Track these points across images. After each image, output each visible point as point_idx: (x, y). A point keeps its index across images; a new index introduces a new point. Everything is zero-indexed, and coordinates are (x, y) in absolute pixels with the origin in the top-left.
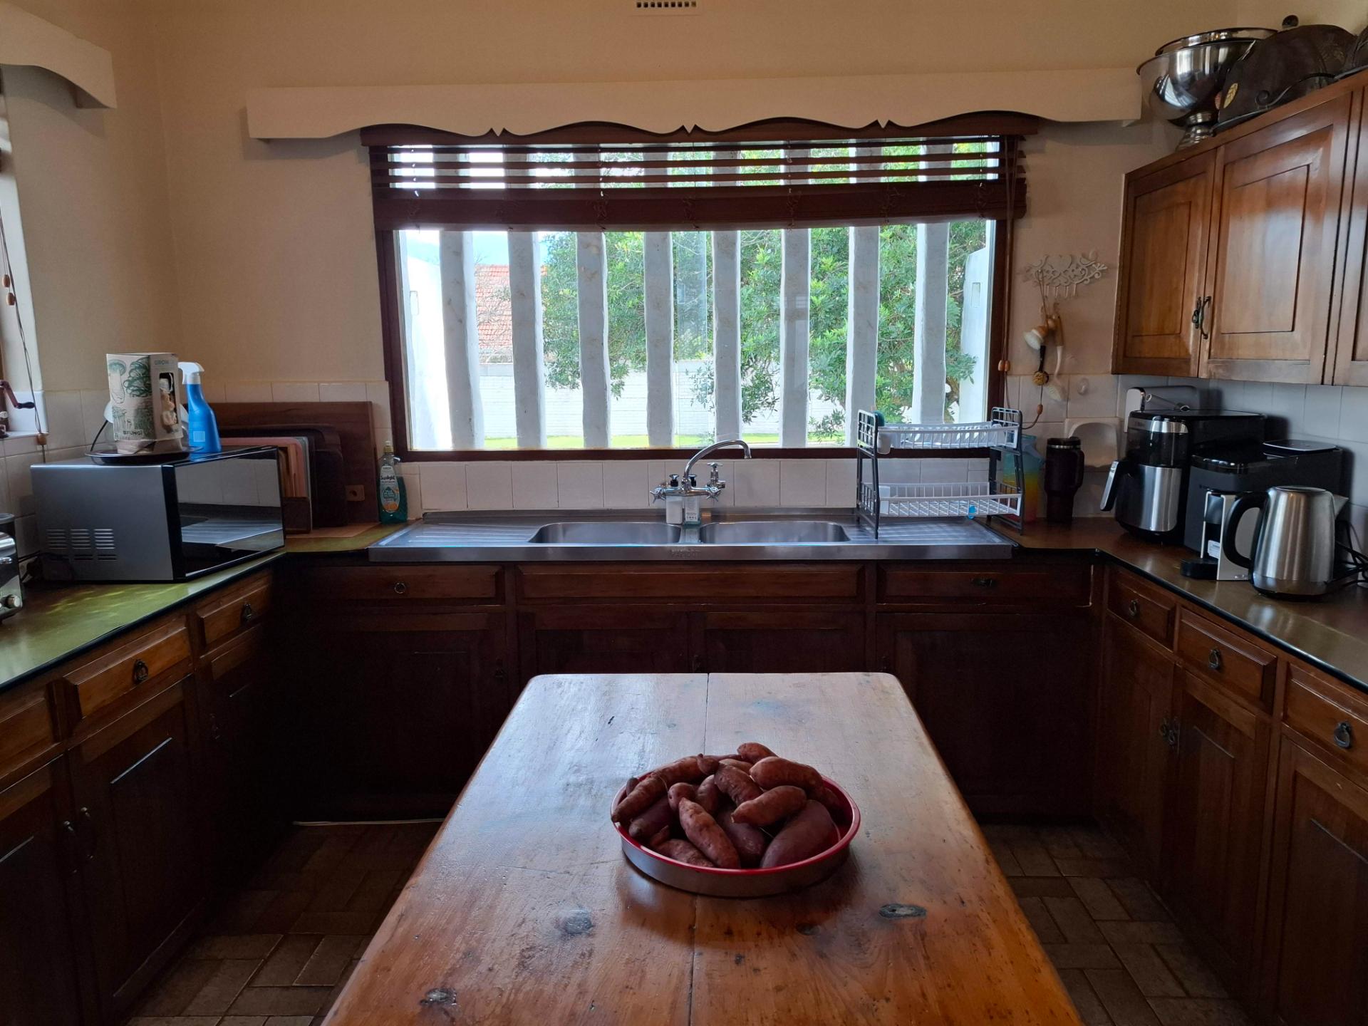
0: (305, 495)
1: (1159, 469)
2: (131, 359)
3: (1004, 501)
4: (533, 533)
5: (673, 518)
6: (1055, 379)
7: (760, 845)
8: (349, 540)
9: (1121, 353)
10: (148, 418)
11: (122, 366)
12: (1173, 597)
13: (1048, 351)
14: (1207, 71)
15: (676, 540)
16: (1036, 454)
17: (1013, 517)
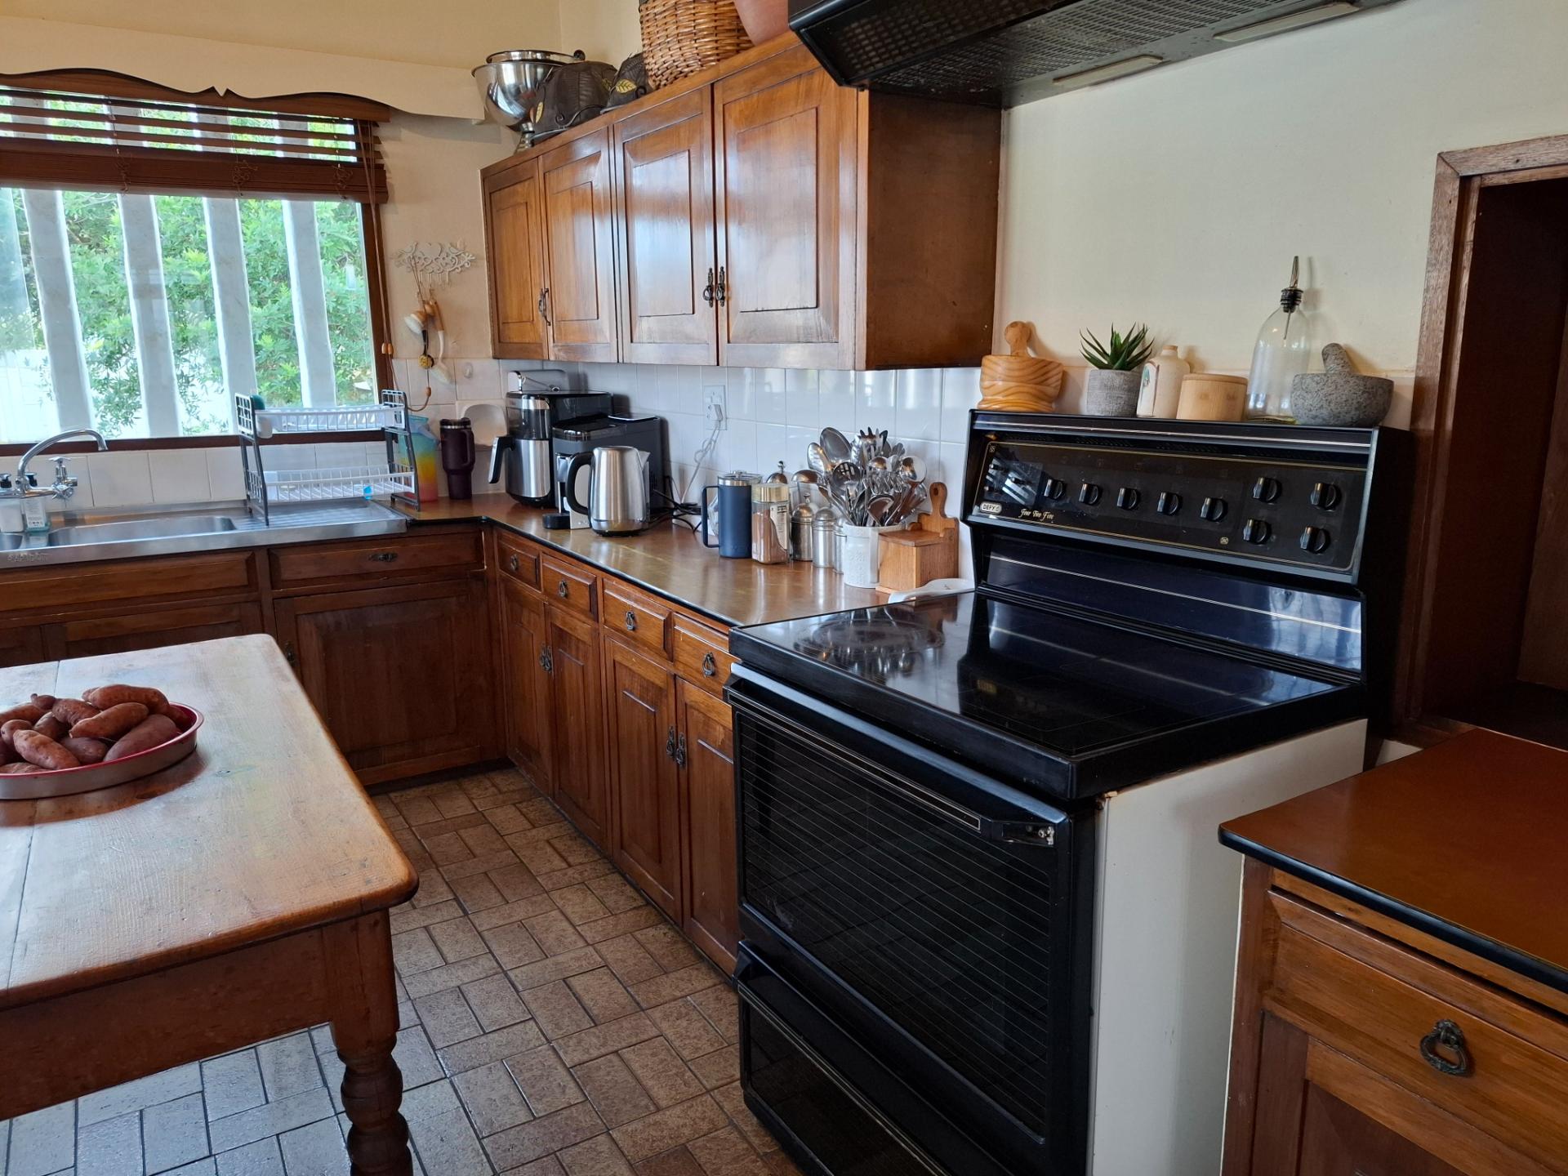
1: (531, 442)
3: (399, 480)
6: (439, 362)
7: (100, 751)
9: (497, 341)
12: (537, 546)
13: (431, 335)
14: (529, 85)
15: (17, 545)
16: (430, 436)
17: (407, 494)
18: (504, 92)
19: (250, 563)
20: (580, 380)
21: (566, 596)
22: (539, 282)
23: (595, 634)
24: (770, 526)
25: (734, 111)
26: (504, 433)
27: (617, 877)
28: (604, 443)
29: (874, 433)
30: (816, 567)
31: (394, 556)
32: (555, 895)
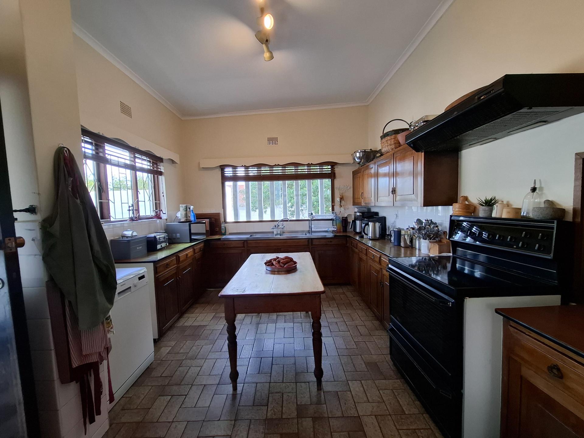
0: (208, 229)
1: (358, 221)
2: (184, 205)
3: (333, 228)
4: (250, 235)
5: (275, 233)
6: (342, 206)
7: (284, 266)
8: (217, 237)
9: (353, 202)
10: (186, 215)
11: (182, 207)
12: (357, 241)
13: (341, 202)
14: (362, 156)
15: (276, 236)
16: (340, 220)
17: (335, 230)
18: (357, 158)
19: (308, 241)
20: (369, 209)
21: (362, 251)
22: (361, 191)
23: (367, 259)
24: (405, 239)
25: (398, 158)
26: (353, 219)
27: (370, 310)
28: (371, 221)
29: (428, 220)
30: (416, 249)
31: (332, 242)
32: (357, 310)
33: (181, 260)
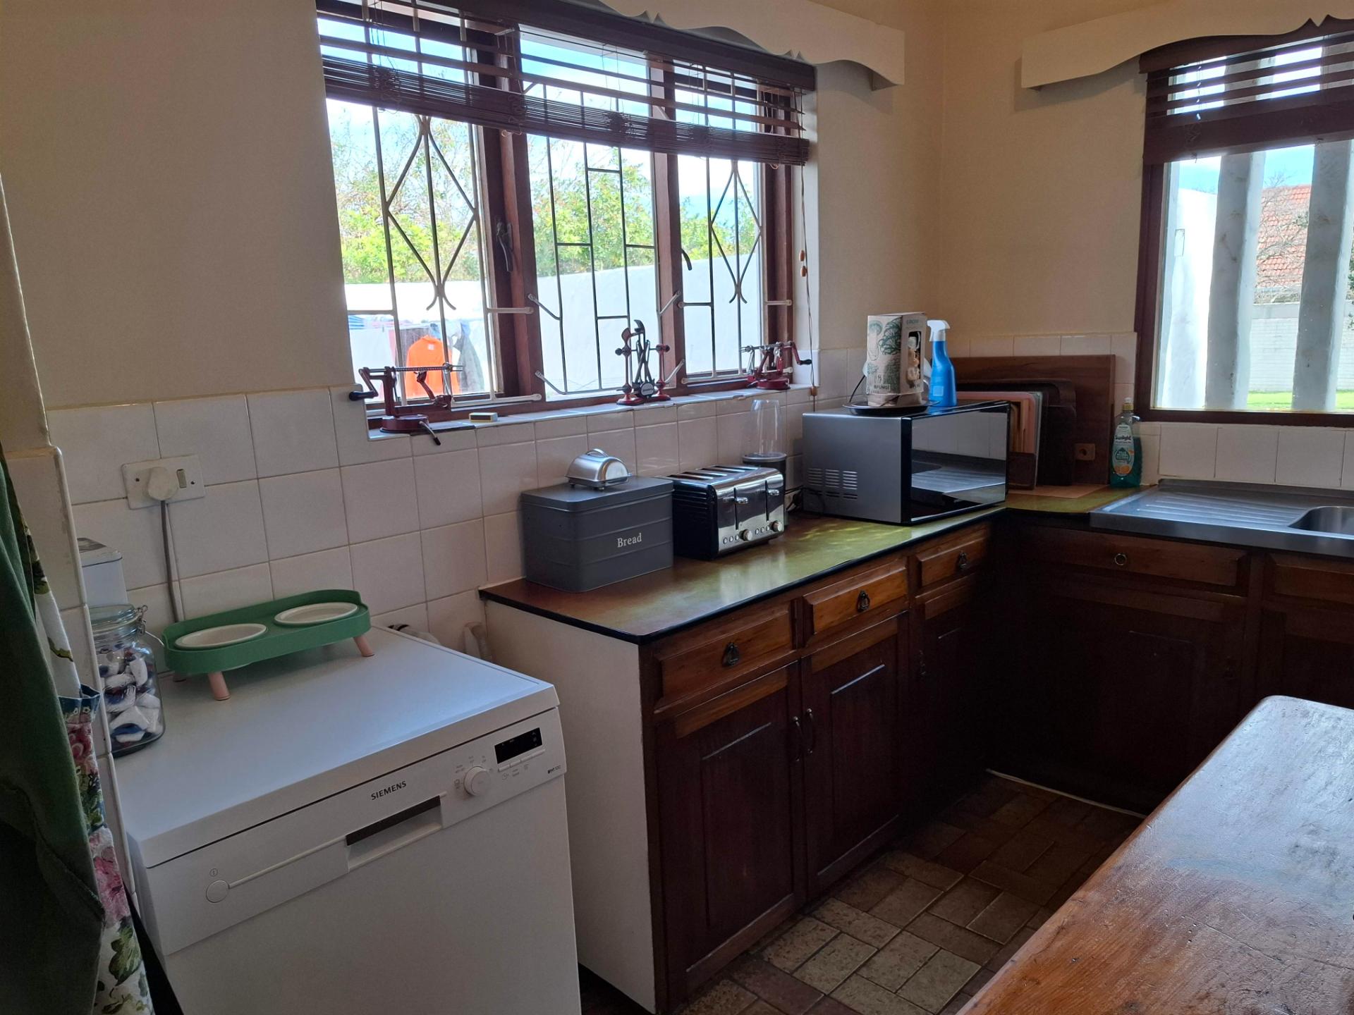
0: (1032, 452)
2: (887, 320)
8: (1070, 501)
10: (895, 375)
11: (879, 325)
33: (820, 624)
